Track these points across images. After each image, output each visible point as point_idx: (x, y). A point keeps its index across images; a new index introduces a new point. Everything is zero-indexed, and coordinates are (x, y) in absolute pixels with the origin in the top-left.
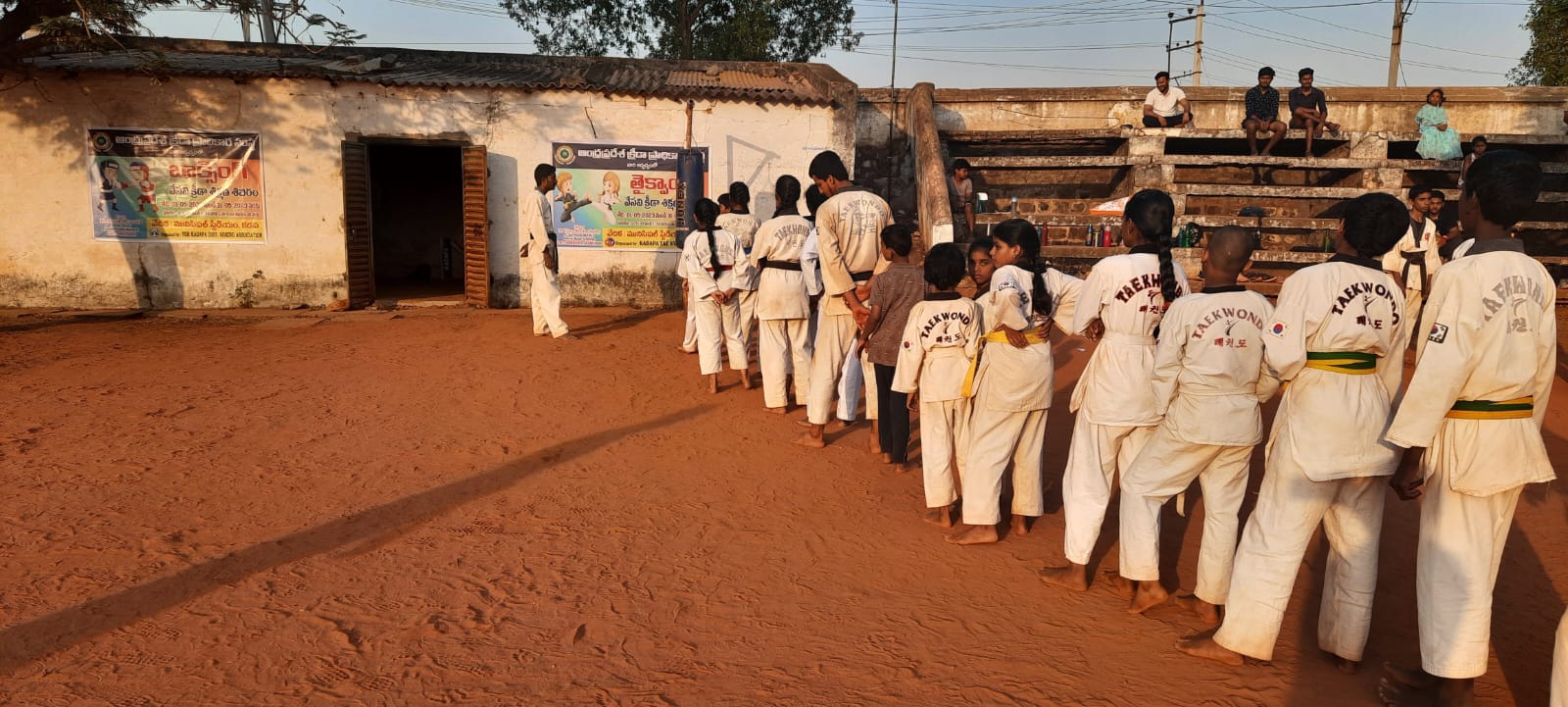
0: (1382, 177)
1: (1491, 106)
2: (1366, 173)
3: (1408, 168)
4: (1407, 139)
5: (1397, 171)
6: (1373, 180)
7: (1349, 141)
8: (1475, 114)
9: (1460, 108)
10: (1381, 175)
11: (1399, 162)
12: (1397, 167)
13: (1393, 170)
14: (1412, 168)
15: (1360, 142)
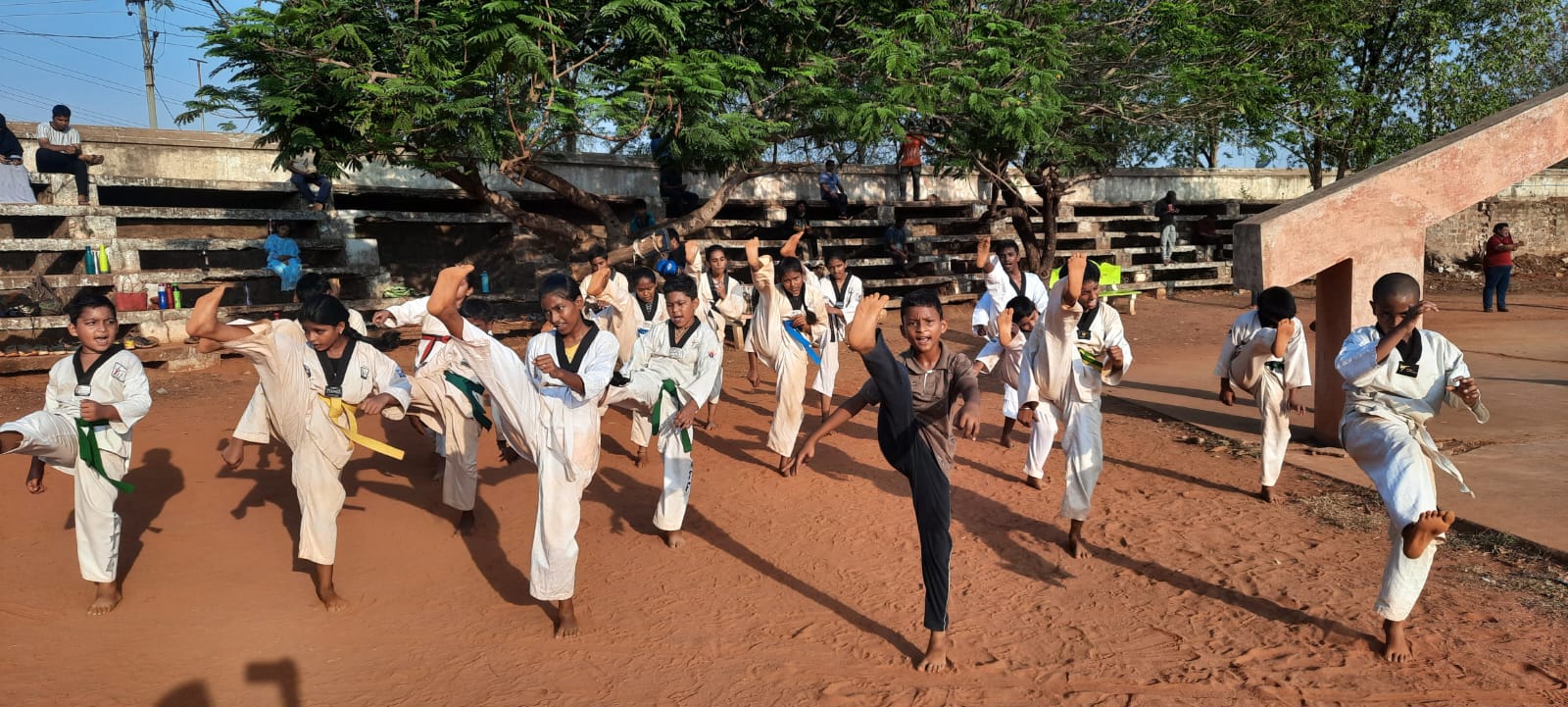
0: (91, 226)
1: (218, 151)
2: (71, 222)
3: (120, 216)
4: (119, 184)
5: (108, 219)
6: (82, 229)
7: (49, 185)
8: (203, 159)
9: (186, 152)
10: (90, 223)
11: (109, 209)
12: (108, 214)
13: (103, 218)
14: (125, 216)
15: (63, 186)
